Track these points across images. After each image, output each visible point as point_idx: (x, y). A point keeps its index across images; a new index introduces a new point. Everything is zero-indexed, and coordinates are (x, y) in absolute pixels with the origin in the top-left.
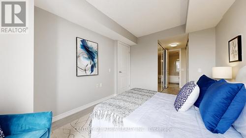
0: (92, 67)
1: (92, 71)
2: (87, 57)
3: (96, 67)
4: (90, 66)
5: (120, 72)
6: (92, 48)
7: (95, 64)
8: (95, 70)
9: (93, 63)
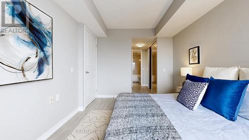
0: (41, 63)
1: (40, 72)
2: (27, 39)
3: (48, 64)
4: (34, 61)
5: (87, 73)
6: (40, 24)
7: (46, 57)
8: (47, 68)
9: (41, 55)
